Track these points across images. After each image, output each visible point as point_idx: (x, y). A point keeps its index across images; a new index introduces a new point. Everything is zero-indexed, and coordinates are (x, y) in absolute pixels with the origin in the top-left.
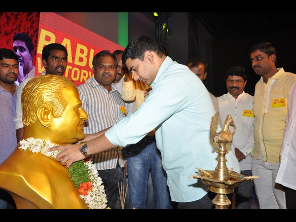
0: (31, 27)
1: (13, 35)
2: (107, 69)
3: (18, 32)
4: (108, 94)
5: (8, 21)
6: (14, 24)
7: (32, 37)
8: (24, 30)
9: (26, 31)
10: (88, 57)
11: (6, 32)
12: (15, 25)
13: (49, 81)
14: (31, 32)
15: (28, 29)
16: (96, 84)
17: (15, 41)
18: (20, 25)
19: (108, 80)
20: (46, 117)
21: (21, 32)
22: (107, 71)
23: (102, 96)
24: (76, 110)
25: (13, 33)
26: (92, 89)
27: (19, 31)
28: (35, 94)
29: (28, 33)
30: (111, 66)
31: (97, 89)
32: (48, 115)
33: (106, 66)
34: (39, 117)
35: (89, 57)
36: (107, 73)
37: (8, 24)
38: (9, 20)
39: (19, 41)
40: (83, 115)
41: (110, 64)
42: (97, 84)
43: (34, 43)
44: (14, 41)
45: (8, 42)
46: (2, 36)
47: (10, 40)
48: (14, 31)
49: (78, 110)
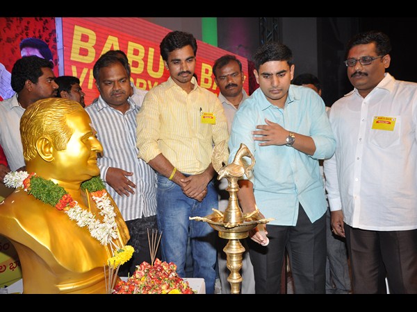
0: (44, 28)
1: (18, 42)
2: (116, 84)
3: (26, 38)
4: (122, 116)
5: (10, 24)
6: (18, 27)
7: (47, 41)
8: (34, 33)
9: (37, 35)
10: (145, 60)
11: (8, 38)
12: (20, 29)
13: (49, 107)
14: (45, 36)
15: (39, 32)
16: (102, 105)
17: (24, 49)
18: (27, 28)
19: (121, 100)
20: (47, 150)
21: (30, 37)
22: (117, 89)
23: (113, 122)
25: (19, 38)
26: (98, 113)
27: (27, 35)
28: (33, 123)
29: (40, 37)
30: (122, 79)
31: (104, 113)
32: (50, 148)
33: (114, 82)
34: (39, 151)
35: (147, 61)
36: (117, 91)
37: (9, 28)
38: (10, 22)
39: (30, 49)
40: (96, 146)
41: (119, 77)
42: (104, 105)
43: (52, 50)
44: (21, 49)
45: (13, 52)
46: (4, 44)
47: (16, 48)
48: (20, 36)
49: (87, 140)
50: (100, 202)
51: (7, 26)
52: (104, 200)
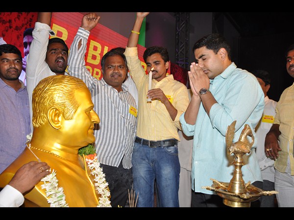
1: (23, 30)
6: (25, 18)
10: (101, 55)
11: (17, 26)
12: (26, 20)
13: (61, 82)
17: (26, 37)
18: (31, 20)
19: (118, 81)
20: (56, 119)
21: (32, 27)
22: (116, 71)
24: (88, 113)
25: (24, 27)
27: (30, 26)
28: (47, 95)
32: (58, 117)
33: (115, 66)
34: (50, 118)
37: (19, 19)
38: (20, 15)
39: (30, 37)
40: (95, 118)
41: (118, 64)
44: (24, 37)
45: (18, 38)
46: (13, 31)
47: (21, 35)
48: (25, 26)
49: (90, 113)
50: (91, 163)
51: (18, 17)
52: (94, 163)
